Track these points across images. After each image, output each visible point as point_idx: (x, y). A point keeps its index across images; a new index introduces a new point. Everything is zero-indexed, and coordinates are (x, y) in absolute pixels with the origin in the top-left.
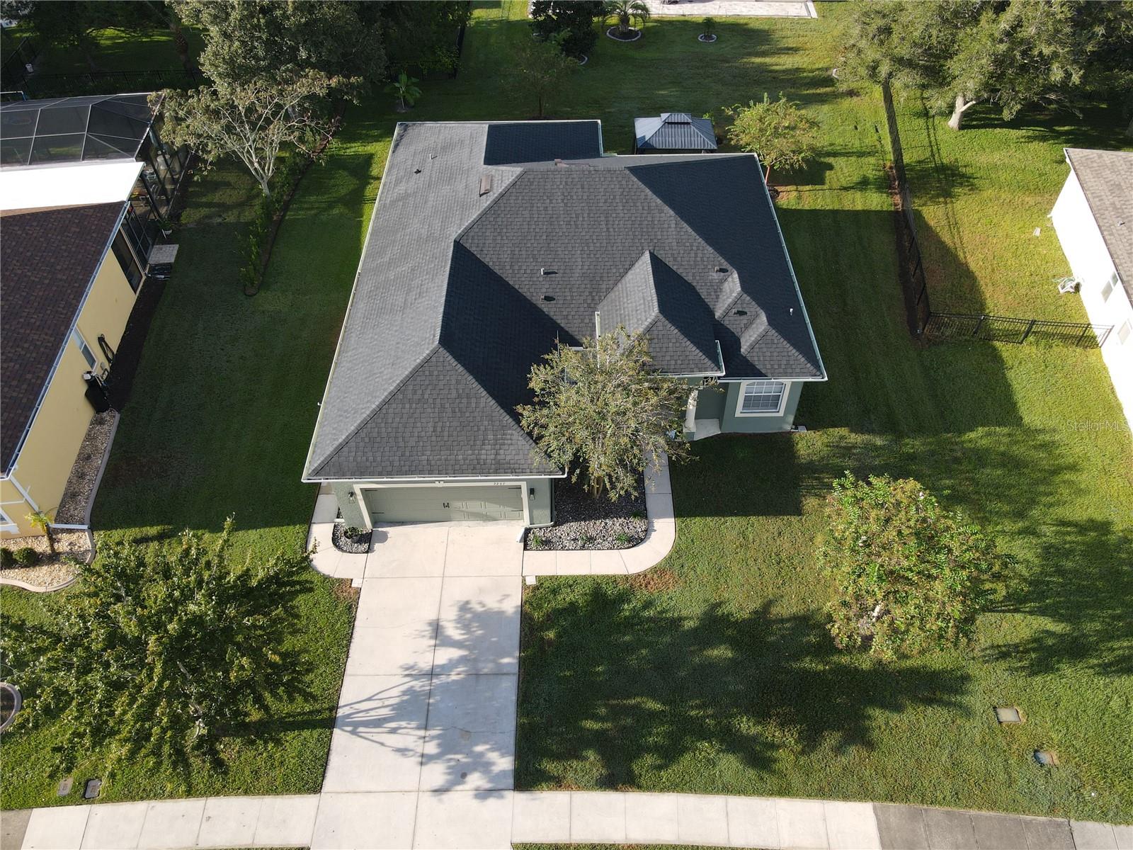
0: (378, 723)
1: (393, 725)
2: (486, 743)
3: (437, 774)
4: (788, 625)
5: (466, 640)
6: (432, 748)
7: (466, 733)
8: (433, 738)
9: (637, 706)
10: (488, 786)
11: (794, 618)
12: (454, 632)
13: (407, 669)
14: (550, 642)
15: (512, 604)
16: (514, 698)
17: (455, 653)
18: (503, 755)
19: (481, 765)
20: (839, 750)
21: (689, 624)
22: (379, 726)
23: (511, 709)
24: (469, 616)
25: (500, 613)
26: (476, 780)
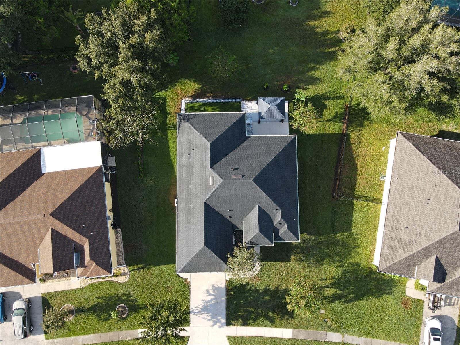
0: (199, 312)
1: (202, 313)
2: (220, 317)
3: (211, 323)
4: (282, 291)
5: (214, 294)
6: (210, 318)
7: (216, 315)
8: (210, 316)
9: (249, 310)
10: (221, 325)
11: (284, 290)
12: (212, 292)
13: (203, 300)
14: (232, 295)
15: (223, 285)
16: (225, 307)
17: (212, 297)
18: (223, 319)
19: (219, 321)
20: (287, 319)
21: (261, 291)
22: (199, 313)
23: (225, 310)
24: (214, 288)
25: (221, 287)
26: (218, 324)
